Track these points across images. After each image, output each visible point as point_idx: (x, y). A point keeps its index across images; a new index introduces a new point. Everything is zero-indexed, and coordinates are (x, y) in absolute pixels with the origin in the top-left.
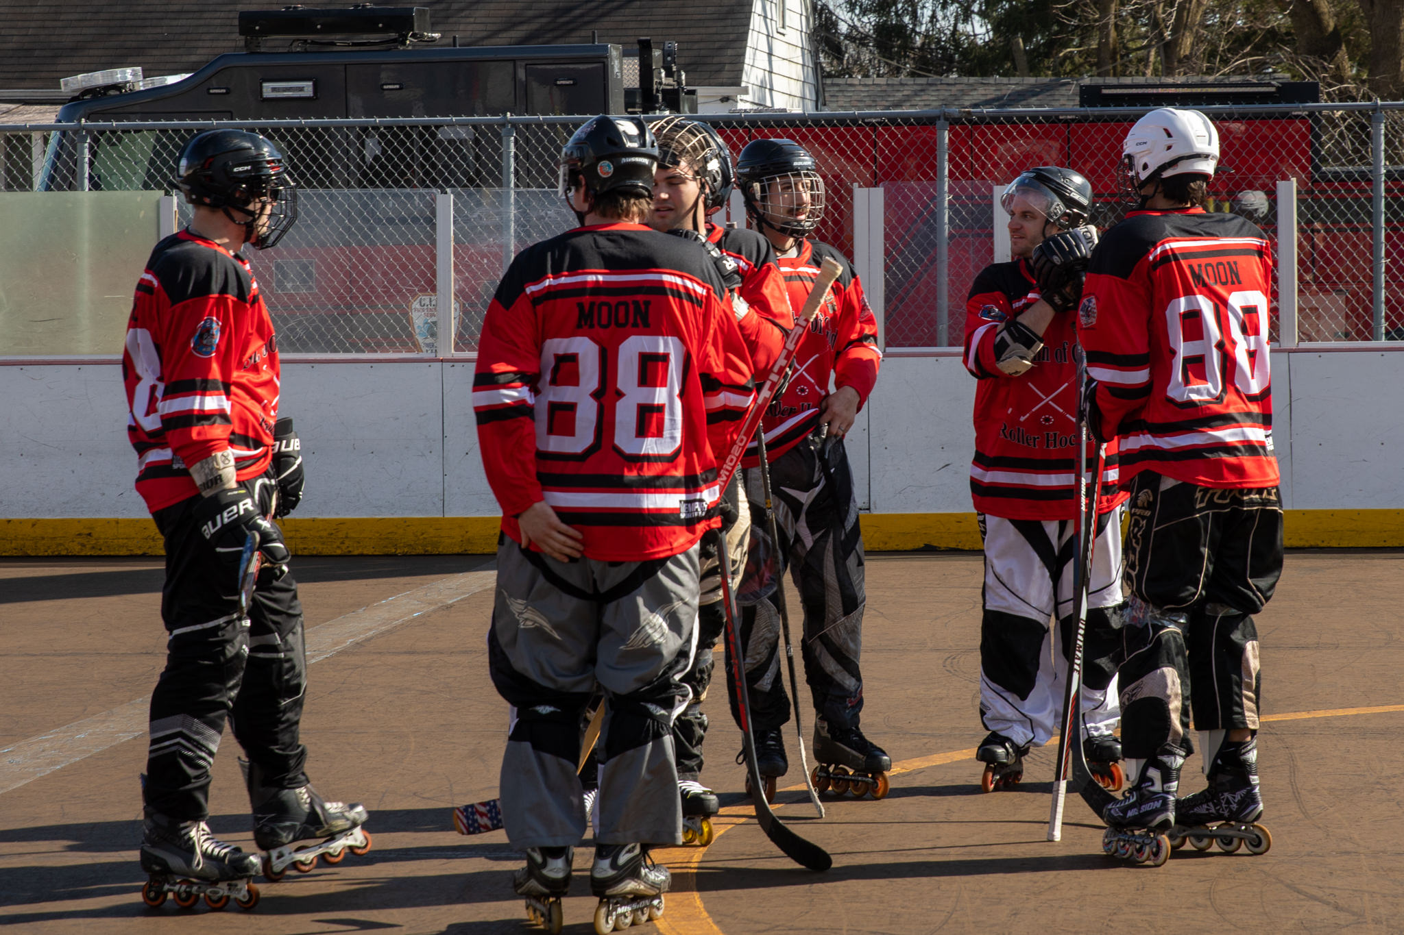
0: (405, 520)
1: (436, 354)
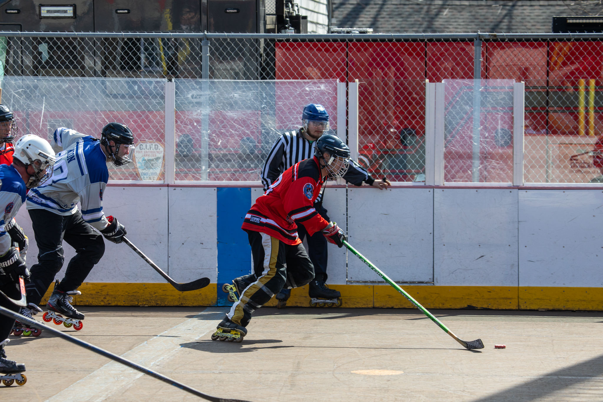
0: (144, 285)
1: (164, 182)
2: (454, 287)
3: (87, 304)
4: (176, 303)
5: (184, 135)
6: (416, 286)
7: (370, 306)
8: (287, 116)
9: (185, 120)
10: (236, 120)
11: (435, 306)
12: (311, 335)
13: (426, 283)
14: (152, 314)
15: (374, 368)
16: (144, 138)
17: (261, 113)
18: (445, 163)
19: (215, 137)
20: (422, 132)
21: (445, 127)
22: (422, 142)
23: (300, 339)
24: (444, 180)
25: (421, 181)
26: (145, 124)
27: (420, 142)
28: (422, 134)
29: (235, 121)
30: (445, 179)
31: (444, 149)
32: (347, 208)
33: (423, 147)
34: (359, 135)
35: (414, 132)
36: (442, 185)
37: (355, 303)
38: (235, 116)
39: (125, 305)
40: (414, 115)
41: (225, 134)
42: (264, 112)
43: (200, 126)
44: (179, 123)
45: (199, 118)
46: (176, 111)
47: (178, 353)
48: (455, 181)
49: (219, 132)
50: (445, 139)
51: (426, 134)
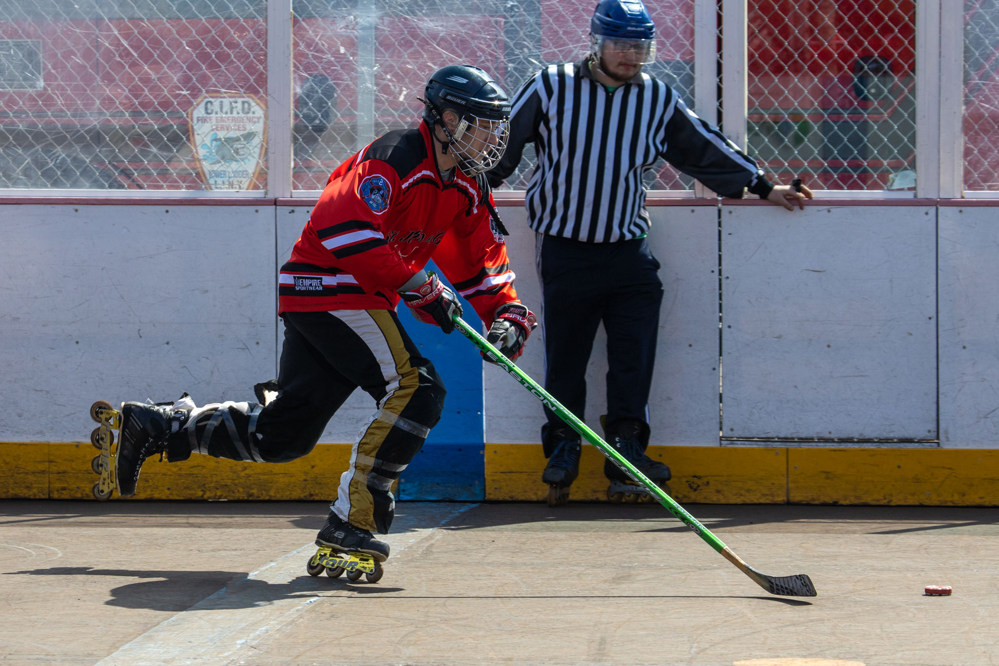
1: (266, 193)
2: (990, 451)
3: (79, 495)
4: (297, 494)
5: (315, 77)
6: (894, 450)
7: (781, 498)
8: (569, 29)
9: (317, 39)
10: (443, 39)
11: (941, 499)
12: (633, 572)
13: (920, 441)
14: (238, 519)
15: (791, 655)
16: (216, 86)
17: (506, 23)
18: (966, 143)
19: (390, 80)
20: (906, 67)
21: (965, 52)
22: (906, 91)
23: (605, 581)
24: (963, 185)
25: (906, 187)
26: (219, 50)
27: (903, 91)
28: (906, 72)
29: (442, 41)
30: (966, 181)
31: (964, 107)
32: (720, 256)
33: (909, 105)
34: (749, 75)
35: (886, 67)
36: (957, 197)
37: (743, 492)
38: (440, 28)
39: (171, 497)
40: (886, 24)
41: (415, 73)
42: (512, 20)
43: (353, 55)
44: (302, 47)
45: (352, 35)
46: (295, 17)
47: (301, 616)
48: (990, 188)
49: (401, 69)
50: (966, 82)
51: (917, 71)
